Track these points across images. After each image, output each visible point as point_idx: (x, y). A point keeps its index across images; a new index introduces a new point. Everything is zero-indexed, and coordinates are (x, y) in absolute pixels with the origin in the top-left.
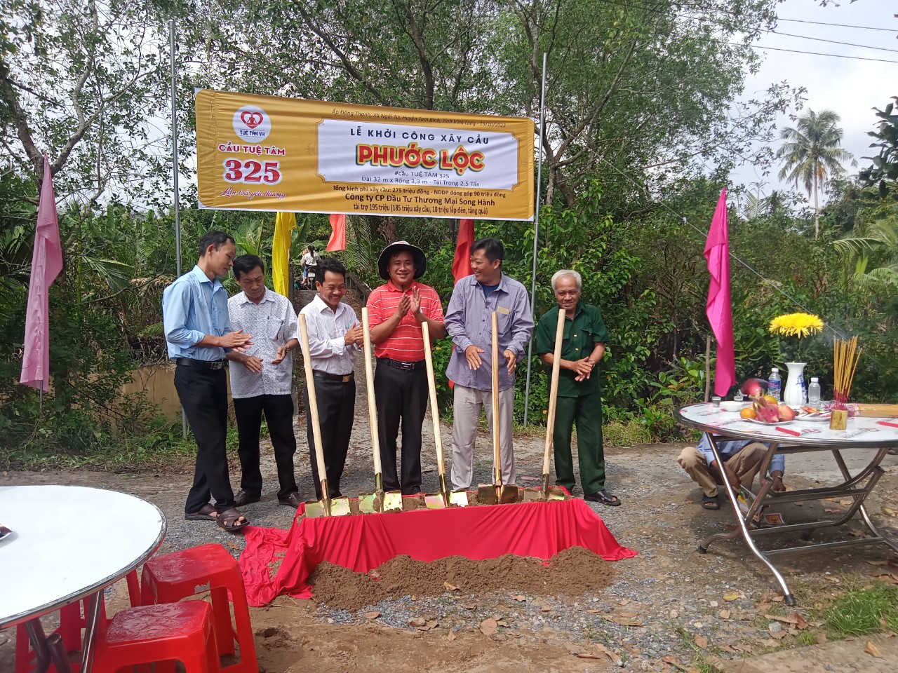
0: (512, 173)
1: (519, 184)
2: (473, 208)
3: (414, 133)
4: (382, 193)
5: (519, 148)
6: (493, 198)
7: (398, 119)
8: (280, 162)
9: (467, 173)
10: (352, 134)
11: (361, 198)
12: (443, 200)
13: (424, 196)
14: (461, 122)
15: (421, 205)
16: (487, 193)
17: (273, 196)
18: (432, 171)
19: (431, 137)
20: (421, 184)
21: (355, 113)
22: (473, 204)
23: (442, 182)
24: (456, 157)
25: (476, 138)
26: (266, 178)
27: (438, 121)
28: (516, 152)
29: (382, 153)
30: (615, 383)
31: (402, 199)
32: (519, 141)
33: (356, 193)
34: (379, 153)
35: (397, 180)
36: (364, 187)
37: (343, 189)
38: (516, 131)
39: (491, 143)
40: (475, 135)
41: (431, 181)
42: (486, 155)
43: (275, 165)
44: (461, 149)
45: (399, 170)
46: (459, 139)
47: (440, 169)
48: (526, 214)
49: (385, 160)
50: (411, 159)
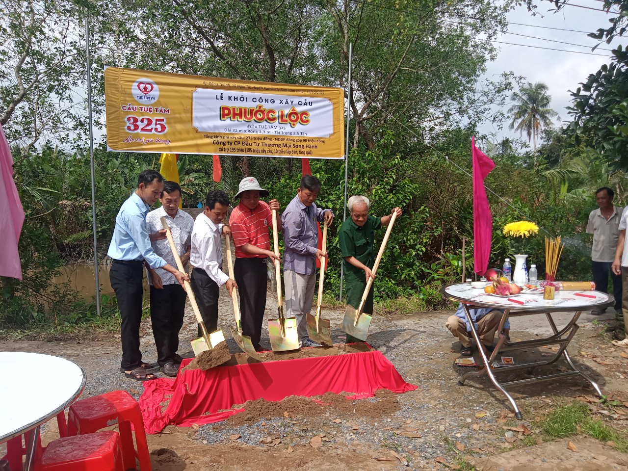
0: (330, 126)
1: (334, 133)
2: (303, 150)
3: (261, 98)
4: (239, 140)
5: (334, 109)
6: (316, 143)
7: (249, 89)
8: (167, 119)
9: (298, 127)
10: (217, 99)
11: (224, 143)
12: (282, 145)
13: (268, 142)
14: (294, 90)
15: (266, 148)
16: (312, 140)
17: (161, 142)
18: (273, 125)
19: (273, 101)
20: (266, 134)
21: (219, 84)
22: (303, 148)
23: (281, 133)
24: (290, 115)
25: (303, 102)
26: (156, 129)
27: (277, 90)
28: (332, 112)
29: (238, 112)
30: (402, 271)
31: (253, 144)
32: (334, 104)
33: (220, 140)
34: (236, 112)
35: (249, 131)
36: (226, 135)
37: (211, 137)
38: (331, 97)
39: (314, 105)
40: (303, 100)
41: (272, 132)
42: (311, 113)
43: (162, 120)
44: (293, 110)
45: (250, 124)
46: (292, 102)
47: (279, 123)
48: (339, 154)
49: (241, 117)
50: (259, 116)
